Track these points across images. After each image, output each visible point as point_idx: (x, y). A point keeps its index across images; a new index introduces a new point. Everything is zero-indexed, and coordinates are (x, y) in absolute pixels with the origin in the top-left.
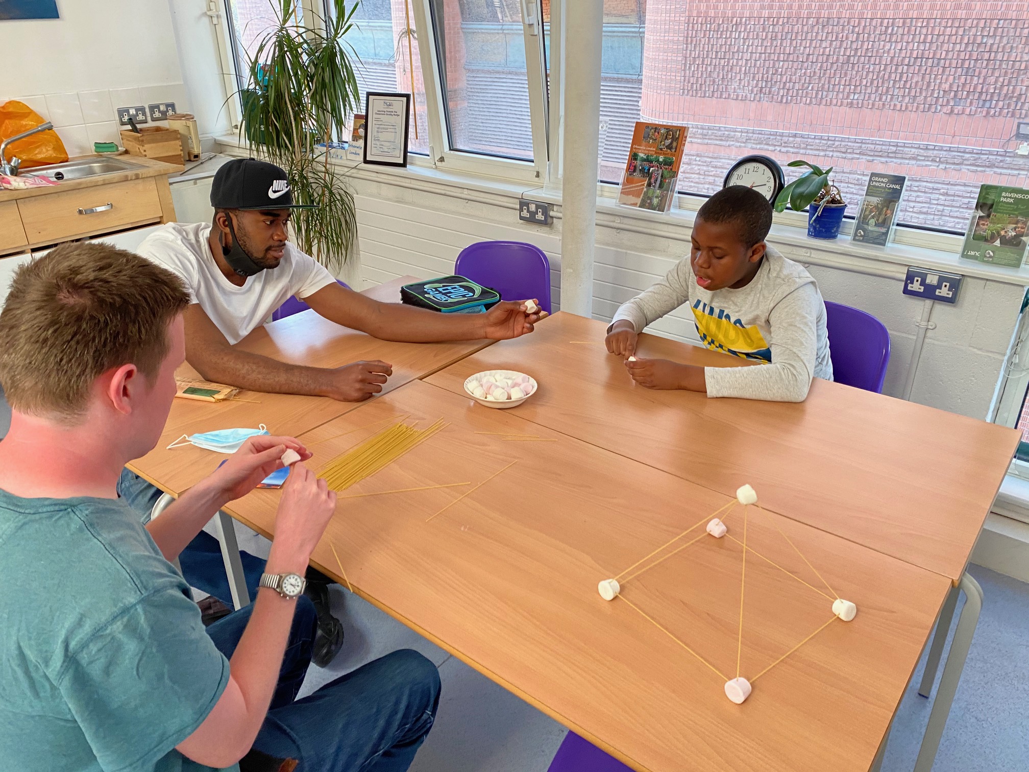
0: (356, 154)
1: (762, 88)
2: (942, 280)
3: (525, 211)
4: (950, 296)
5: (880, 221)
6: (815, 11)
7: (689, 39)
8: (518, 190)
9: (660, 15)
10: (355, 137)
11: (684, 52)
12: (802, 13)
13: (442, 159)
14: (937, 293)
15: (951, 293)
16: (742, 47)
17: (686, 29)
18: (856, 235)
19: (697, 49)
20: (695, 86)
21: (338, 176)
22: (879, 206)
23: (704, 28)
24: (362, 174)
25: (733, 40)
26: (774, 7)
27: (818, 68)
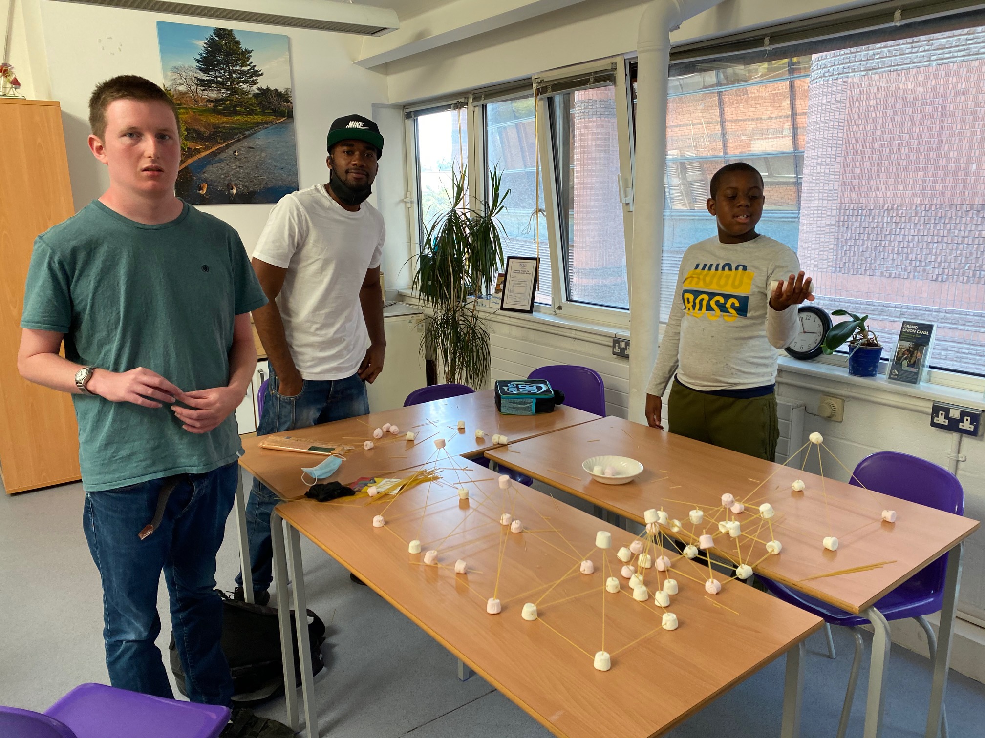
0: (496, 303)
1: (915, 267)
2: (963, 414)
3: (617, 348)
4: (972, 429)
5: (912, 362)
6: (968, 198)
7: (841, 223)
8: (613, 331)
9: (813, 202)
10: (497, 291)
11: (836, 234)
12: (955, 200)
13: (560, 308)
14: (960, 427)
15: (972, 427)
16: (894, 230)
17: (838, 214)
18: (891, 374)
19: (850, 231)
20: (847, 265)
21: (480, 320)
22: (911, 349)
23: (856, 213)
24: (499, 318)
25: (885, 224)
26: (926, 195)
27: (974, 249)
